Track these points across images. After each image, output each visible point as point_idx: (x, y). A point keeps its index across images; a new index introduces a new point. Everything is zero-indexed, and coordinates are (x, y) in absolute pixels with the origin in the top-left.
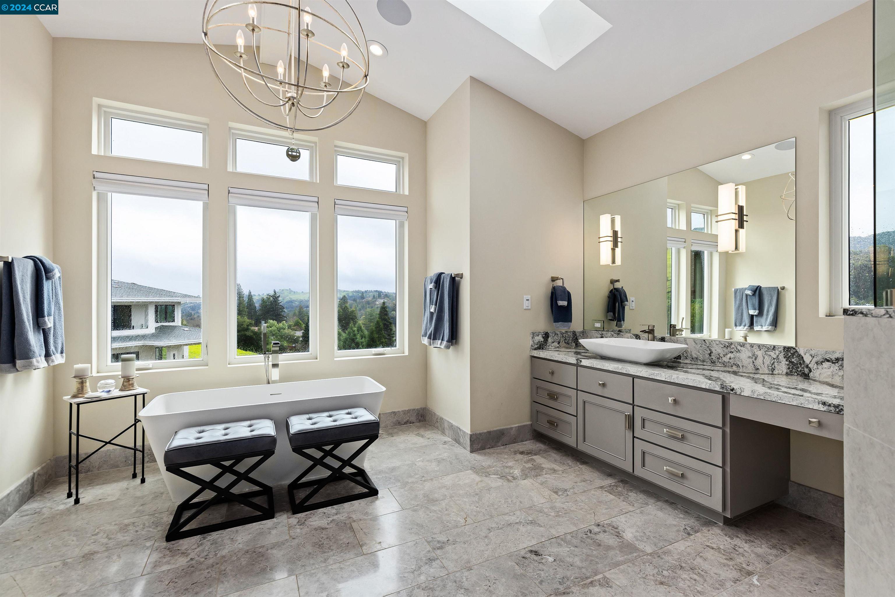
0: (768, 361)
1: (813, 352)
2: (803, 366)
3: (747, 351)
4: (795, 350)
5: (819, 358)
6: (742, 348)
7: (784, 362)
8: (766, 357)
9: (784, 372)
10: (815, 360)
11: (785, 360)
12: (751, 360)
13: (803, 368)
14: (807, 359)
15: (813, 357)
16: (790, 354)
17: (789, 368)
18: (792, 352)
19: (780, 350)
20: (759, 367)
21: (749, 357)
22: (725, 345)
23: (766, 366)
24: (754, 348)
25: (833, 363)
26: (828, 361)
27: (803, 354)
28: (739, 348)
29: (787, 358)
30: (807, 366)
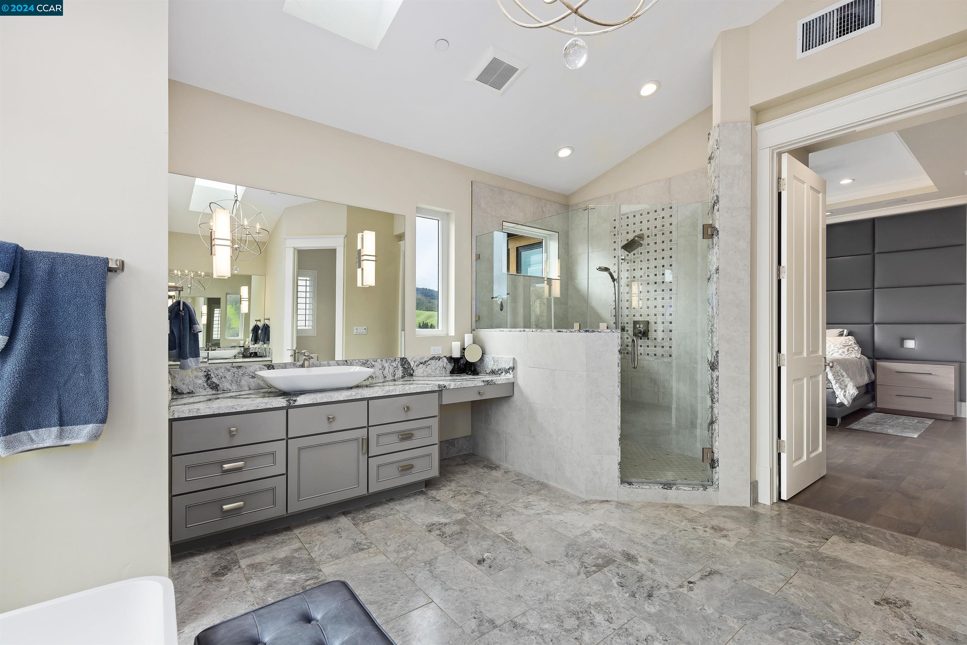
0: (391, 371)
1: (414, 359)
2: (410, 369)
3: (378, 365)
4: (406, 360)
5: (417, 363)
6: (375, 363)
7: (401, 368)
8: (391, 367)
9: (401, 376)
10: (416, 364)
11: (401, 367)
12: (381, 371)
13: (410, 370)
14: (412, 364)
15: (415, 362)
16: (404, 363)
17: (403, 372)
18: (405, 361)
19: (398, 360)
20: (386, 376)
21: (380, 369)
22: (363, 362)
23: (390, 373)
24: (383, 361)
25: (424, 364)
26: (421, 363)
27: (410, 362)
28: (373, 363)
29: (402, 365)
30: (412, 369)
